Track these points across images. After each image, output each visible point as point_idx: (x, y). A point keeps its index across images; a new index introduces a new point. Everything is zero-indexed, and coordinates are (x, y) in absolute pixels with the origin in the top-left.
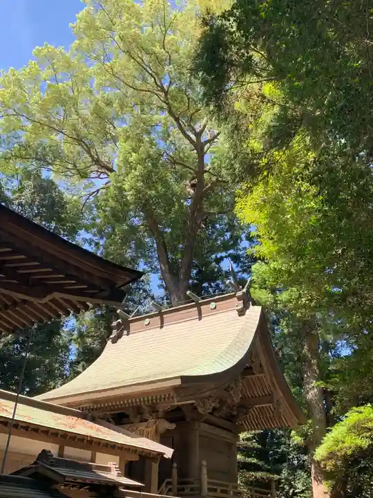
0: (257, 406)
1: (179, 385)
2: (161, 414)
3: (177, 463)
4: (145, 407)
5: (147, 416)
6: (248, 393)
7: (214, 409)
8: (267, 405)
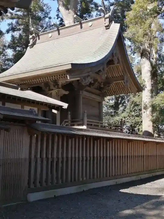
0: (114, 82)
1: (70, 69)
2: (60, 86)
3: (70, 112)
4: (51, 83)
5: (52, 87)
6: (110, 75)
7: (91, 84)
8: (120, 81)
